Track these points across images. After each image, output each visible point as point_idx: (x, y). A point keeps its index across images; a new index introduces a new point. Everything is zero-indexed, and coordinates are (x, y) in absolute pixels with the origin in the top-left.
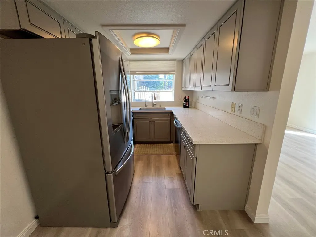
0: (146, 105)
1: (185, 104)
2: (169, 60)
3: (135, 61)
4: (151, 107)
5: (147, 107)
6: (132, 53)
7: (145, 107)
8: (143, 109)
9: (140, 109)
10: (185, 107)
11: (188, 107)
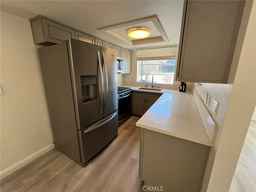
0: (146, 86)
1: (181, 88)
2: (171, 46)
3: (141, 49)
4: (151, 88)
5: (147, 88)
6: (134, 44)
7: (145, 88)
8: (144, 89)
9: (140, 89)
10: (181, 91)
11: (185, 91)
